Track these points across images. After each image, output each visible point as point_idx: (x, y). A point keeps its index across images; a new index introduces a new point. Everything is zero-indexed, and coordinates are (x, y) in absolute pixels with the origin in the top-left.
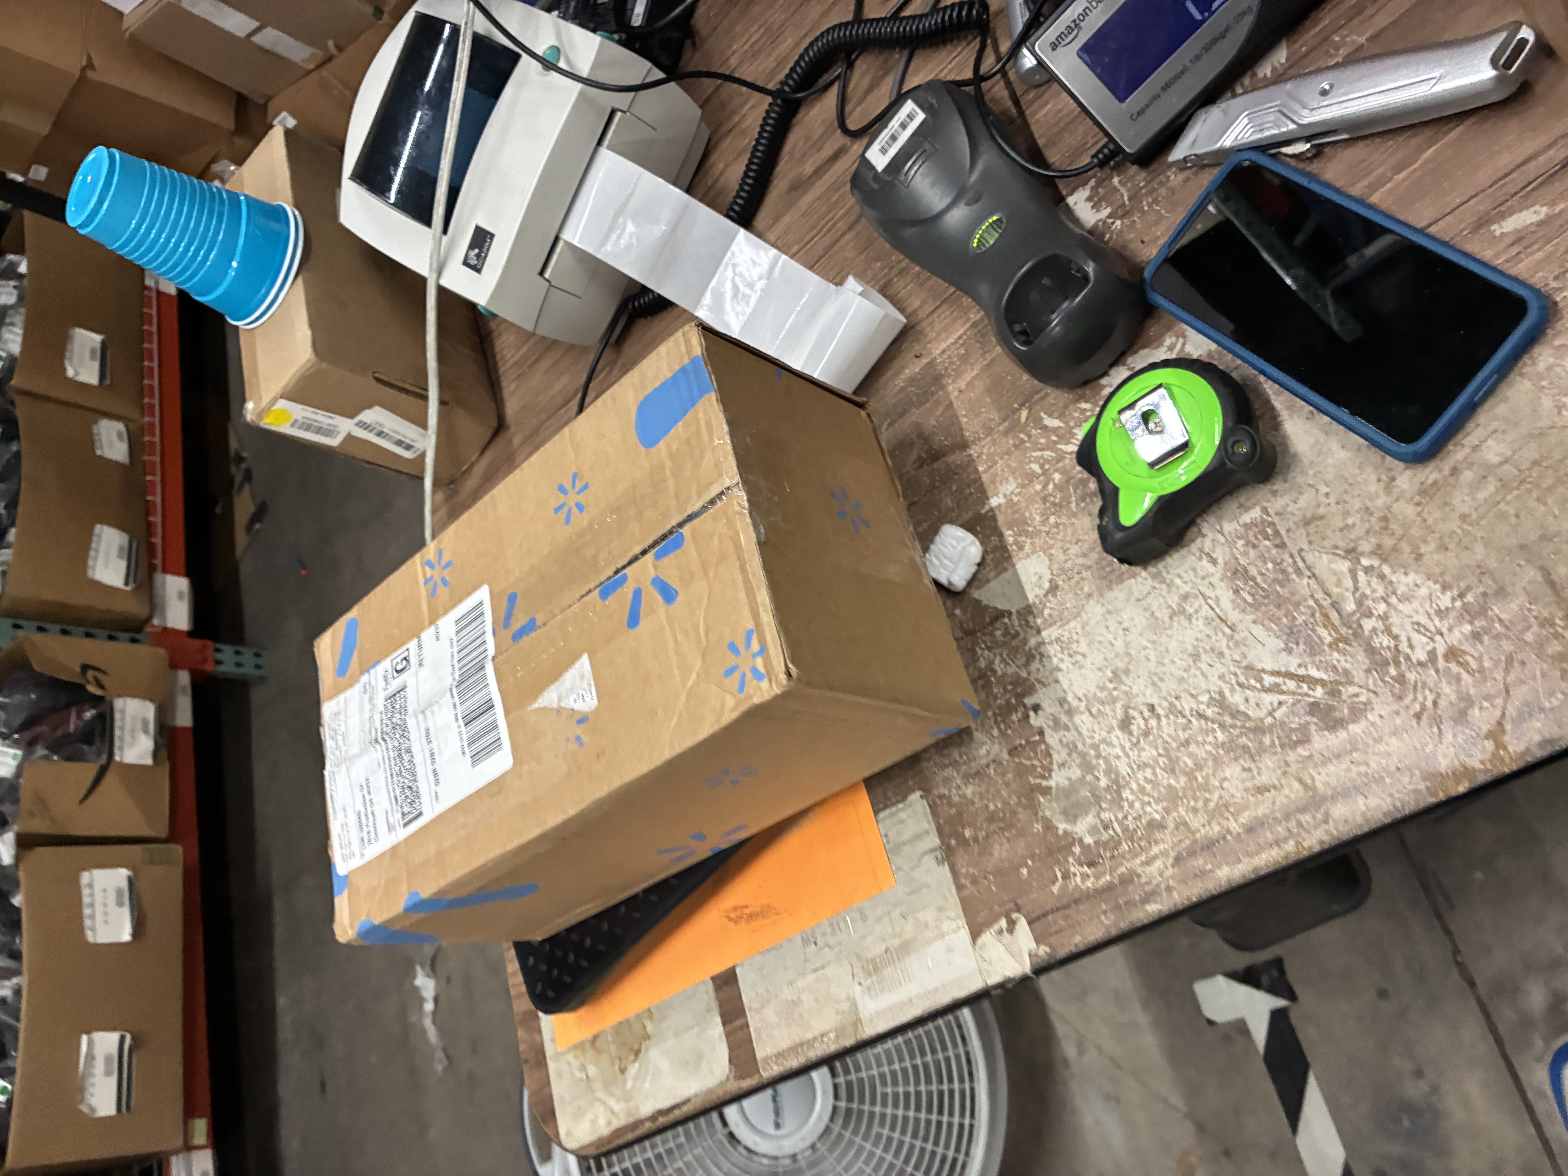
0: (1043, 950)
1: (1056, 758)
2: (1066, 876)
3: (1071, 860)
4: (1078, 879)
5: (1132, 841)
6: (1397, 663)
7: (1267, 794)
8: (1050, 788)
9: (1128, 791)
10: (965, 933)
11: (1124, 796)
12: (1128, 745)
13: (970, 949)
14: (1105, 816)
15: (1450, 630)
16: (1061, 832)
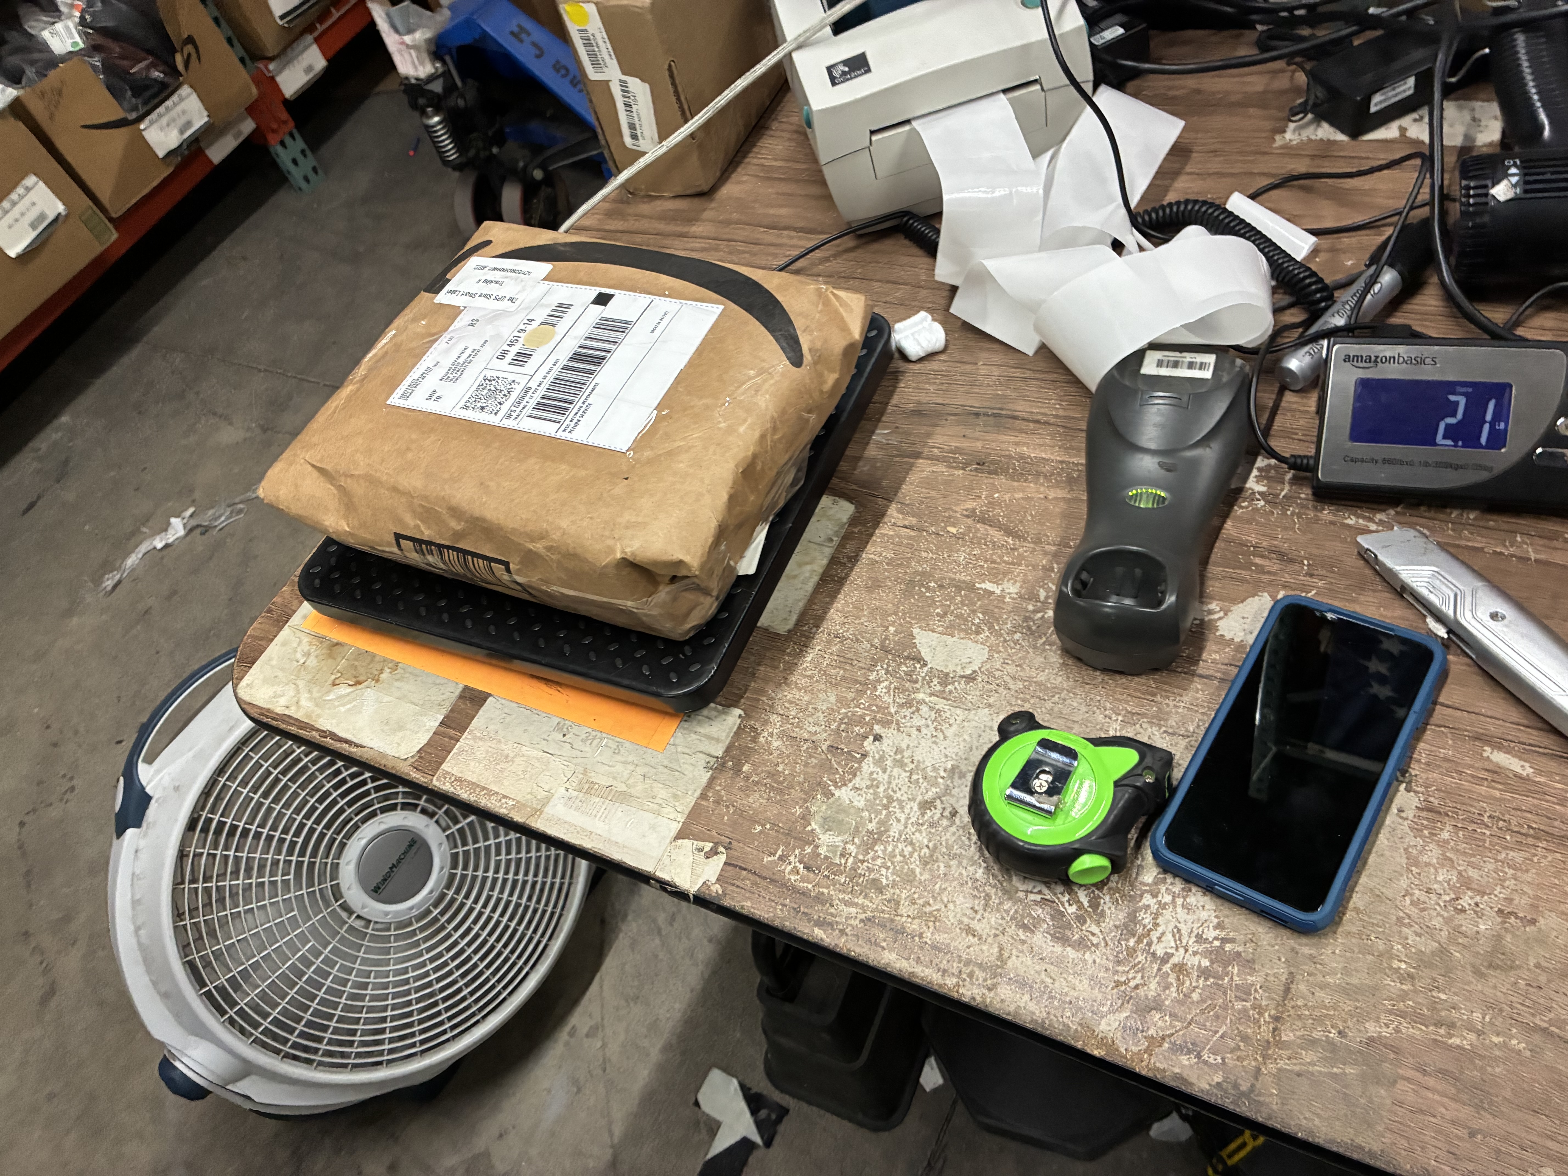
0: (717, 889)
1: (857, 781)
2: (782, 858)
3: (797, 852)
4: (789, 868)
5: (851, 881)
6: (1139, 941)
7: (971, 937)
8: (833, 795)
9: (882, 847)
10: (676, 827)
11: (876, 848)
12: (913, 820)
13: (668, 841)
14: (851, 848)
15: (1195, 953)
16: (809, 828)
